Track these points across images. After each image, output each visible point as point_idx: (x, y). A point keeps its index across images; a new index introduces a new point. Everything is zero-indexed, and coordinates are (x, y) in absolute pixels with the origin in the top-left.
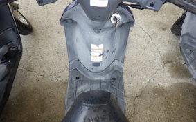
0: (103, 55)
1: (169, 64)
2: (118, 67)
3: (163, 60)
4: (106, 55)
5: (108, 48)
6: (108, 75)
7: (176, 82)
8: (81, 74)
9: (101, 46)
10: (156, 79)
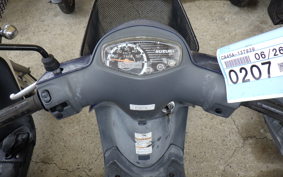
0: (152, 144)
1: (251, 141)
2: (176, 156)
3: (241, 134)
4: (158, 143)
5: (160, 135)
6: (162, 170)
7: (264, 169)
8: (121, 170)
9: (149, 135)
10: (234, 165)
